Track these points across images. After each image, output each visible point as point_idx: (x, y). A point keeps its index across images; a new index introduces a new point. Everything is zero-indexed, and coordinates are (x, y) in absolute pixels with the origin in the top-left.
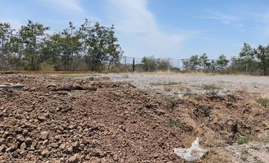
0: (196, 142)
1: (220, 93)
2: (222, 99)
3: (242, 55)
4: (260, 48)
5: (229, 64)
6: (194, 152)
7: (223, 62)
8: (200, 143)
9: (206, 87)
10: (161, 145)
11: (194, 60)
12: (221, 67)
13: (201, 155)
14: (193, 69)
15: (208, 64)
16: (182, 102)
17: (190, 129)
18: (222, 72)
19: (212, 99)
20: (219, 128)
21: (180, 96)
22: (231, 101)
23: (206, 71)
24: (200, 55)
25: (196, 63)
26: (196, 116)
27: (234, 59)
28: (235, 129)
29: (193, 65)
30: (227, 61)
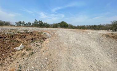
0: (21, 45)
1: (28, 32)
2: (29, 33)
3: (35, 22)
4: (39, 21)
5: (31, 25)
6: (21, 47)
7: (29, 24)
8: (23, 45)
9: (24, 30)
10: (8, 48)
11: (20, 23)
12: (29, 25)
13: (23, 47)
14: (20, 26)
15: (25, 24)
16: (16, 35)
17: (19, 42)
18: (30, 27)
19: (26, 33)
20: (28, 40)
21: (15, 33)
22: (31, 33)
23: (24, 26)
24: (22, 21)
25: (21, 24)
26: (21, 38)
27: (33, 23)
28: (32, 40)
29: (19, 24)
30: (31, 24)
